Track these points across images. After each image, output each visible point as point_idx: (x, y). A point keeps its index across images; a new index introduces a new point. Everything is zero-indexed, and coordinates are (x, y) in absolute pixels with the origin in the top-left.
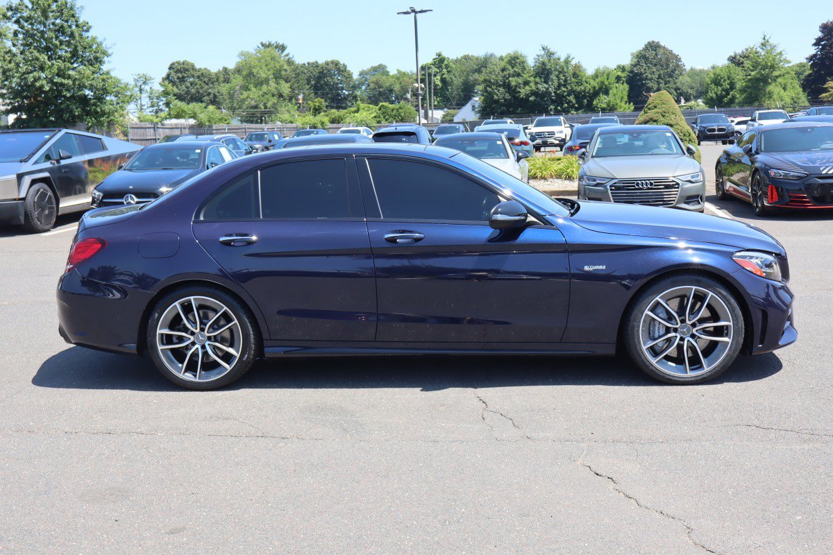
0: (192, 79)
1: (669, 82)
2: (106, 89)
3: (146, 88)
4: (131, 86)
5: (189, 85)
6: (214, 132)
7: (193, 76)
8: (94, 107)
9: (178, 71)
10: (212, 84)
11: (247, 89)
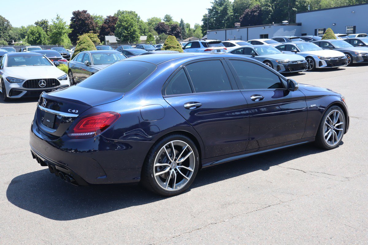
1: (5, 32)
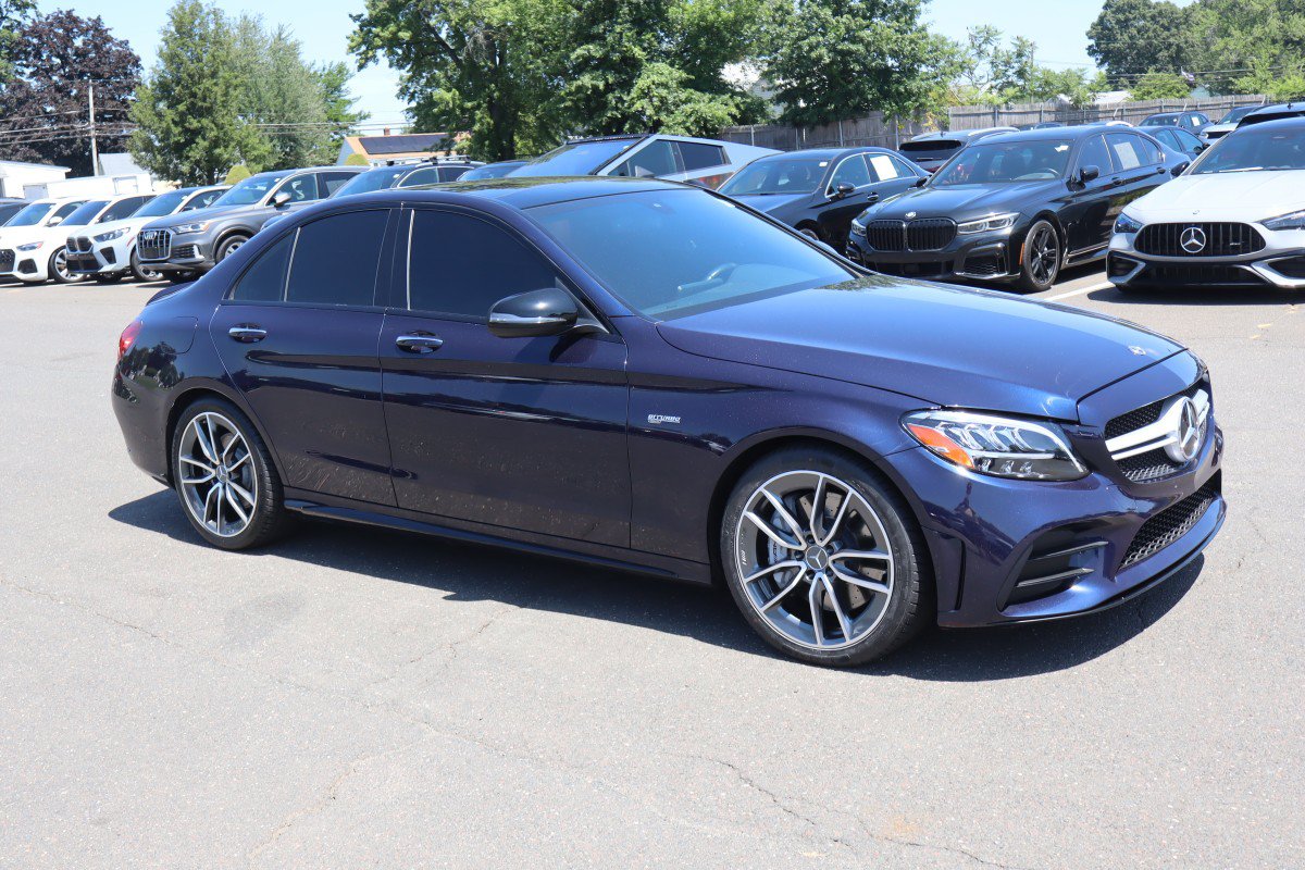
0: (1142, 23)
2: (915, 55)
3: (990, 49)
4: (964, 48)
5: (1135, 32)
6: (1100, 115)
7: (1144, 17)
8: (895, 85)
9: (1119, 10)
10: (1177, 27)
11: (1225, 33)
